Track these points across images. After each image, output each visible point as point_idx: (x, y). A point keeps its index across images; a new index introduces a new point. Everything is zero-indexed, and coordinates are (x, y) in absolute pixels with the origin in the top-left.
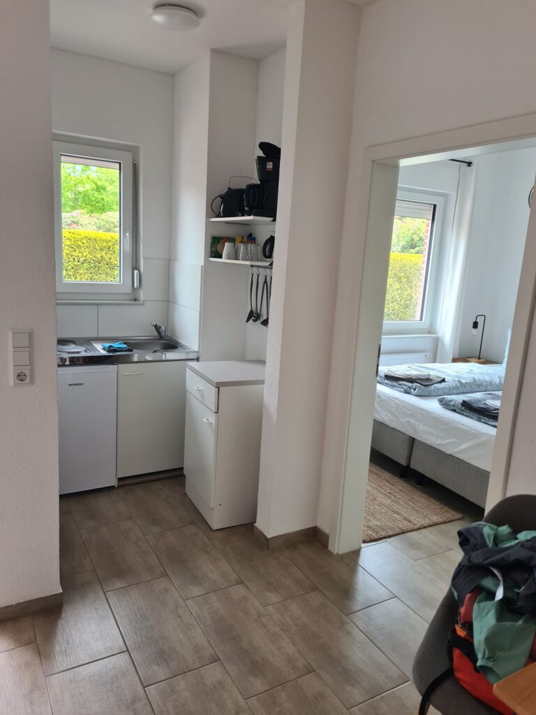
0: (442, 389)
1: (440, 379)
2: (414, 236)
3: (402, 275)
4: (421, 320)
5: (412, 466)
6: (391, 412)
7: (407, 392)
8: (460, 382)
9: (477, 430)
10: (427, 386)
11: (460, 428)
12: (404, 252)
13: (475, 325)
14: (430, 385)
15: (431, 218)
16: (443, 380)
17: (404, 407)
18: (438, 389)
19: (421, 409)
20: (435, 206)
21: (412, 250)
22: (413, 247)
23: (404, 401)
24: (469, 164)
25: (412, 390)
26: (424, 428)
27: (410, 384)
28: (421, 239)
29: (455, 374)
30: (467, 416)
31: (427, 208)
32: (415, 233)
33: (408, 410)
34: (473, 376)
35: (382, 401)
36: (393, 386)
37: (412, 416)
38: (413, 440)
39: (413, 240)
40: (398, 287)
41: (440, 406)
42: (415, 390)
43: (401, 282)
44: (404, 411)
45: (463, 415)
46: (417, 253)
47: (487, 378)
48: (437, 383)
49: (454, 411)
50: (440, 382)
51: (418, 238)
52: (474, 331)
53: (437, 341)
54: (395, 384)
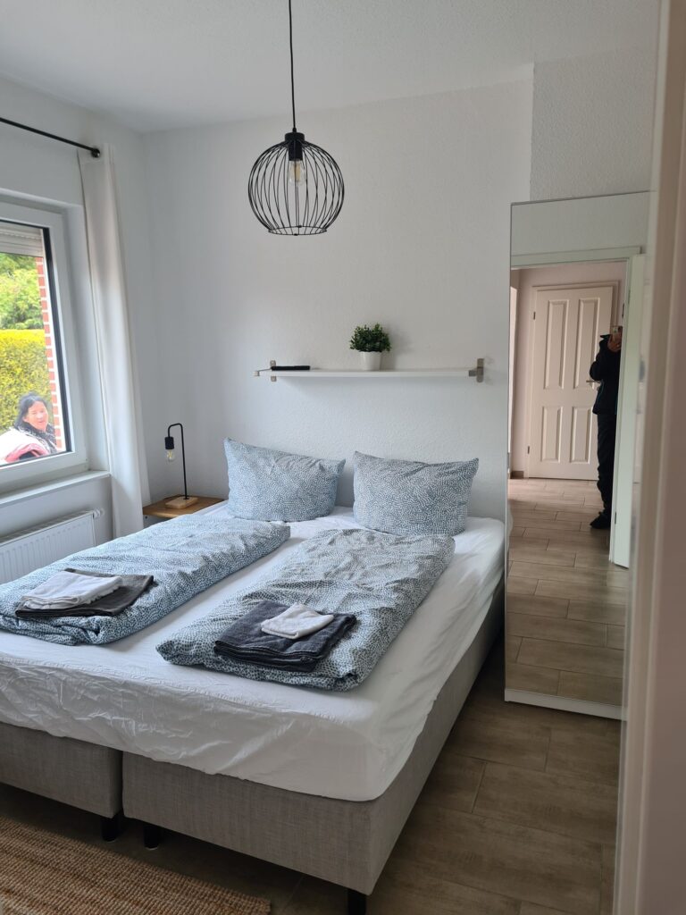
0: (155, 606)
1: (145, 582)
2: (20, 304)
3: (13, 363)
4: (69, 449)
5: (127, 814)
6: (51, 705)
7: (77, 641)
8: (183, 574)
9: (266, 710)
10: (122, 611)
11: (225, 714)
12: (7, 328)
13: (169, 443)
14: (127, 607)
15: (43, 254)
16: (152, 583)
17: (80, 686)
18: (146, 609)
19: (126, 685)
20: (46, 231)
21: (22, 324)
22: (21, 319)
23: (78, 673)
24: (95, 152)
25: (92, 635)
26: (142, 728)
27: (83, 621)
28: (31, 307)
29: (167, 555)
30: (232, 674)
31: (33, 236)
32: (20, 299)
33: (94, 692)
34: (198, 550)
35: (22, 680)
36: (41, 634)
37: (106, 705)
38: (119, 755)
39: (18, 309)
40: (12, 382)
41: (167, 663)
42: (97, 632)
43: (14, 374)
44: (84, 698)
45: (222, 672)
46: (30, 327)
47: (226, 548)
48: (140, 595)
49: (200, 666)
50: (146, 590)
51: (26, 306)
52: (170, 454)
53: (108, 485)
54: (46, 627)
